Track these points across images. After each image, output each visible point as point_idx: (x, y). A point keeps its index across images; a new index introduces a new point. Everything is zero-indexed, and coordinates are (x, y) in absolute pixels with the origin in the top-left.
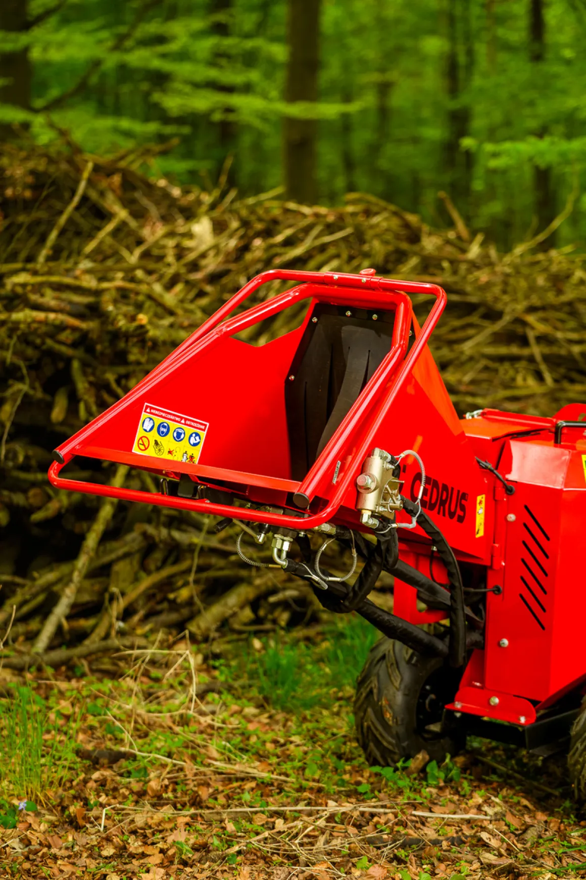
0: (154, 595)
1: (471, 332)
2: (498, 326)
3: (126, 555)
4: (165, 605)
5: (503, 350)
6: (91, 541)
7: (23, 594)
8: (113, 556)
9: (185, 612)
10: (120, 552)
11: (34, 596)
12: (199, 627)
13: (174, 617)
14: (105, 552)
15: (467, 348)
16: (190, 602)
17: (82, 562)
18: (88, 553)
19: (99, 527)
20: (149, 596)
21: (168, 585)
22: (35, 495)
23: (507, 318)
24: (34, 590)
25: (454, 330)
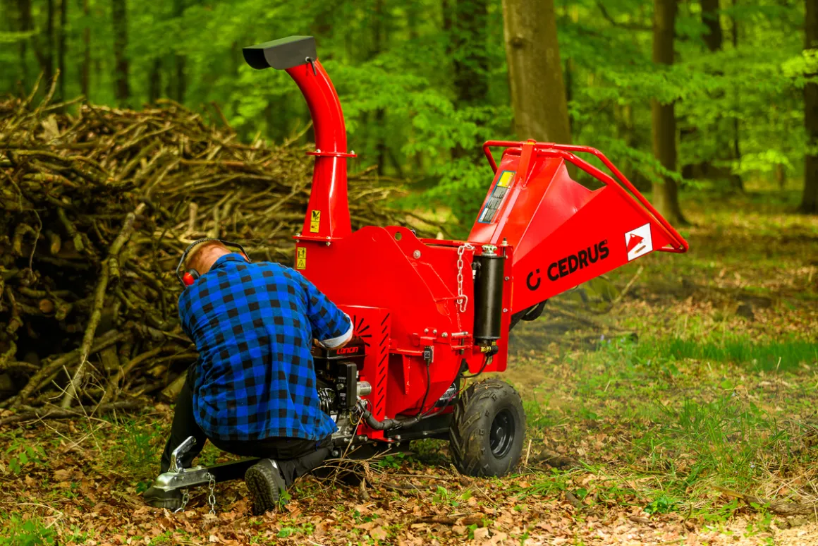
0: (135, 372)
1: (267, 202)
2: (287, 198)
3: (108, 346)
4: (143, 379)
5: (292, 216)
6: (89, 335)
7: (42, 373)
8: (100, 347)
9: (157, 383)
10: (105, 344)
11: (49, 375)
12: (171, 393)
13: (150, 387)
14: (98, 344)
15: (269, 213)
16: (160, 378)
17: (85, 350)
18: (88, 343)
19: (92, 326)
20: (132, 373)
21: (143, 366)
22: (44, 304)
23: (294, 192)
24: (49, 370)
25: (257, 200)
